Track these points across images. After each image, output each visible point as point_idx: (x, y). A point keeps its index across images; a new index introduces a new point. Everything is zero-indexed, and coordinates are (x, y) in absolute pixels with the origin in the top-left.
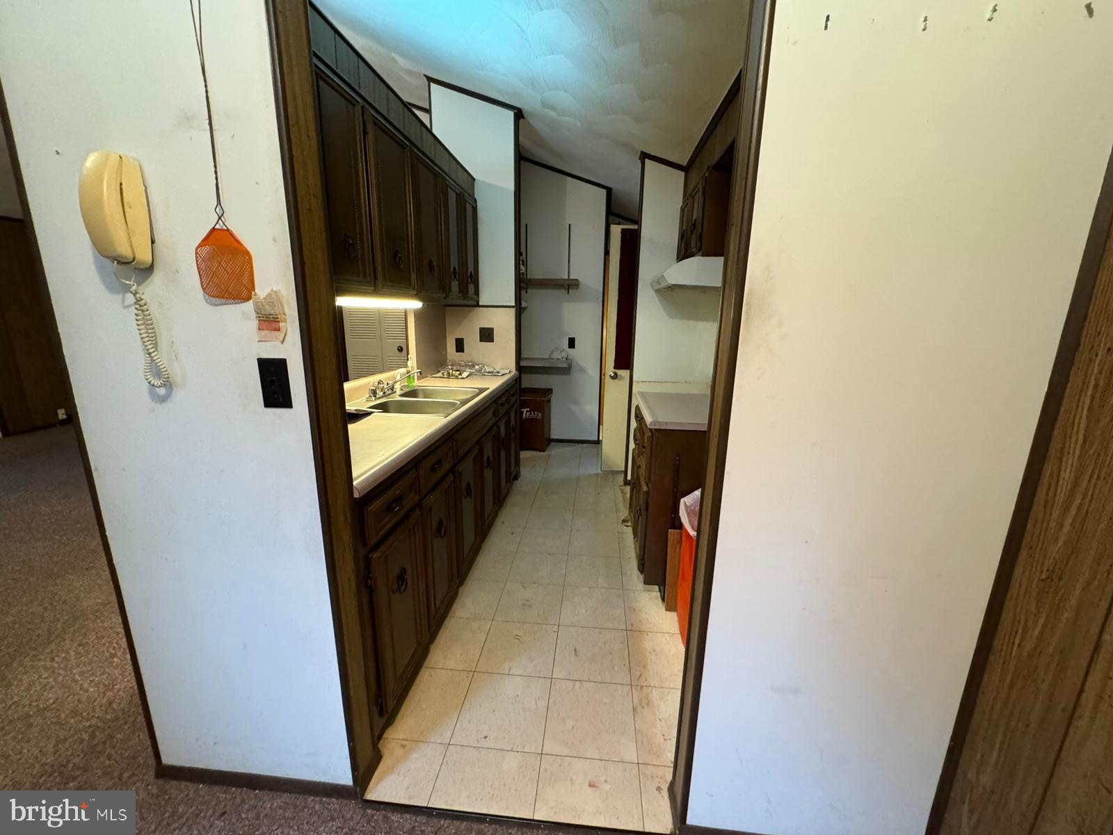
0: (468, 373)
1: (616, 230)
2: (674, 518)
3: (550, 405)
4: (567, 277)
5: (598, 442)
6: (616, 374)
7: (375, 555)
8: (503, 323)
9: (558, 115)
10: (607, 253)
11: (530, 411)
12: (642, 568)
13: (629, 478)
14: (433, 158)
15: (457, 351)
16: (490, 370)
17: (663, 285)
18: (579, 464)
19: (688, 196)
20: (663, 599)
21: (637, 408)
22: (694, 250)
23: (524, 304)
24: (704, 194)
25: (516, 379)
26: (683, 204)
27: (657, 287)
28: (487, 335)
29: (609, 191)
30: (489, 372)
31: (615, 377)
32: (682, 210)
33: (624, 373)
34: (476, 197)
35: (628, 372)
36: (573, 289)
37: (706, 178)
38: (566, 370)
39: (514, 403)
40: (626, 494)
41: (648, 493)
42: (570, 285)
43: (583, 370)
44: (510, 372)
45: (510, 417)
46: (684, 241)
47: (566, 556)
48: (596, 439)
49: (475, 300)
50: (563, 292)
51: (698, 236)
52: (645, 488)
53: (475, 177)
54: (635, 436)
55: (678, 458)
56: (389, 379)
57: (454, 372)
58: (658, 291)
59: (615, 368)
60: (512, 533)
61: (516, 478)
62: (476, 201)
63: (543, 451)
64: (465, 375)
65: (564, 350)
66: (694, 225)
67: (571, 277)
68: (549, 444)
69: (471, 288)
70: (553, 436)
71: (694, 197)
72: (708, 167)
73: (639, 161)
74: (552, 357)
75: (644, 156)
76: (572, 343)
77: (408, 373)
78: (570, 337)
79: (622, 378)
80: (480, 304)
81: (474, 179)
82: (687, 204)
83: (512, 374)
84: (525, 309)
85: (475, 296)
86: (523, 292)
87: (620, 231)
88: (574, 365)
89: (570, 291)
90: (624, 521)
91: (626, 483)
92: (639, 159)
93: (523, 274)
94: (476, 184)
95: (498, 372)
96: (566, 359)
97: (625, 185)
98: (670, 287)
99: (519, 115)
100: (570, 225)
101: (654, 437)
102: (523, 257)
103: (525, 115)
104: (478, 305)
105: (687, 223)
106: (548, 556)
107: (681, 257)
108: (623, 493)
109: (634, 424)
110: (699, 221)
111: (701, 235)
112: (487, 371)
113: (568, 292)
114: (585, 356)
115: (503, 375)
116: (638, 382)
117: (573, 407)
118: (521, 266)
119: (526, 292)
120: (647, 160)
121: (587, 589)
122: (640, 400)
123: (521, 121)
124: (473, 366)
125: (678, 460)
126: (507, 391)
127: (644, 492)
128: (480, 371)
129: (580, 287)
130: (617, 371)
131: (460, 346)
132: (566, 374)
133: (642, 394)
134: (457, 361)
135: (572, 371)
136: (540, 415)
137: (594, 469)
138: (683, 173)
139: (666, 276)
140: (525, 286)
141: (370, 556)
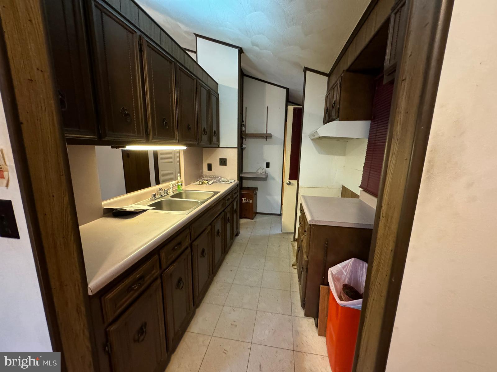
0: (212, 182)
1: (291, 108)
2: (324, 279)
3: (257, 196)
4: (266, 133)
5: (280, 215)
6: (290, 182)
7: (112, 328)
8: (232, 156)
9: (261, 49)
10: (286, 121)
11: (246, 199)
12: (303, 305)
13: (296, 237)
14: (192, 71)
15: (208, 170)
16: (224, 180)
17: (316, 136)
18: (271, 228)
19: (330, 89)
20: (317, 326)
21: (301, 204)
22: (334, 118)
23: (244, 146)
24: (341, 87)
25: (238, 185)
26: (327, 93)
27: (313, 138)
28: (223, 162)
29: (288, 90)
30: (224, 181)
31: (289, 184)
32: (327, 97)
33: (294, 182)
34: (218, 93)
35: (296, 181)
36: (268, 138)
37: (342, 77)
38: (265, 178)
39: (236, 197)
40: (294, 247)
41: (307, 262)
42: (267, 137)
43: (273, 179)
44: (234, 181)
45: (233, 204)
46: (328, 113)
47: (260, 288)
48: (280, 213)
49: (217, 145)
50: (264, 140)
51: (337, 110)
52: (306, 258)
53: (218, 83)
54: (300, 220)
55: (327, 243)
56: (166, 187)
57: (205, 181)
58: (312, 140)
59: (289, 179)
60: (231, 271)
61: (237, 235)
62: (218, 95)
63: (253, 219)
64: (210, 183)
65: (263, 169)
66: (334, 103)
67: (268, 133)
68: (256, 215)
69: (215, 139)
70: (258, 211)
71: (334, 89)
72: (343, 71)
73: (303, 72)
74: (258, 172)
75: (306, 69)
76: (268, 165)
77: (178, 183)
78: (267, 162)
79: (293, 184)
80: (220, 146)
81: (218, 84)
82: (330, 93)
83: (236, 182)
84: (245, 148)
85: (217, 143)
86: (244, 140)
87: (292, 109)
88: (269, 175)
89: (267, 139)
90: (293, 265)
91: (295, 240)
92: (303, 71)
93: (244, 131)
94: (218, 86)
95: (228, 181)
96: (265, 173)
97: (295, 86)
98: (320, 138)
99: (241, 51)
100: (267, 107)
101: (312, 229)
102: (244, 123)
103: (244, 51)
104: (219, 147)
105: (330, 103)
106: (250, 288)
107: (326, 121)
108: (293, 246)
109: (299, 214)
110: (338, 102)
111: (339, 109)
112: (223, 180)
113: (266, 140)
114: (275, 172)
115: (230, 183)
116: (302, 187)
117: (268, 197)
118: (243, 127)
119: (246, 140)
120: (307, 72)
121: (270, 314)
122: (302, 200)
123: (242, 54)
124: (216, 178)
125: (327, 244)
126: (232, 192)
127: (305, 261)
128: (219, 180)
129: (273, 137)
130: (290, 180)
131: (210, 167)
132: (265, 181)
133: (304, 197)
134: (208, 175)
135: (268, 179)
136: (251, 201)
137: (278, 231)
138: (327, 78)
139: (318, 132)
140: (245, 137)
141: (108, 329)
